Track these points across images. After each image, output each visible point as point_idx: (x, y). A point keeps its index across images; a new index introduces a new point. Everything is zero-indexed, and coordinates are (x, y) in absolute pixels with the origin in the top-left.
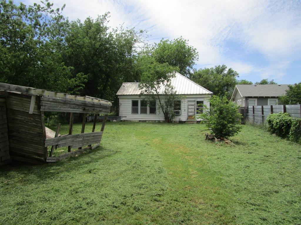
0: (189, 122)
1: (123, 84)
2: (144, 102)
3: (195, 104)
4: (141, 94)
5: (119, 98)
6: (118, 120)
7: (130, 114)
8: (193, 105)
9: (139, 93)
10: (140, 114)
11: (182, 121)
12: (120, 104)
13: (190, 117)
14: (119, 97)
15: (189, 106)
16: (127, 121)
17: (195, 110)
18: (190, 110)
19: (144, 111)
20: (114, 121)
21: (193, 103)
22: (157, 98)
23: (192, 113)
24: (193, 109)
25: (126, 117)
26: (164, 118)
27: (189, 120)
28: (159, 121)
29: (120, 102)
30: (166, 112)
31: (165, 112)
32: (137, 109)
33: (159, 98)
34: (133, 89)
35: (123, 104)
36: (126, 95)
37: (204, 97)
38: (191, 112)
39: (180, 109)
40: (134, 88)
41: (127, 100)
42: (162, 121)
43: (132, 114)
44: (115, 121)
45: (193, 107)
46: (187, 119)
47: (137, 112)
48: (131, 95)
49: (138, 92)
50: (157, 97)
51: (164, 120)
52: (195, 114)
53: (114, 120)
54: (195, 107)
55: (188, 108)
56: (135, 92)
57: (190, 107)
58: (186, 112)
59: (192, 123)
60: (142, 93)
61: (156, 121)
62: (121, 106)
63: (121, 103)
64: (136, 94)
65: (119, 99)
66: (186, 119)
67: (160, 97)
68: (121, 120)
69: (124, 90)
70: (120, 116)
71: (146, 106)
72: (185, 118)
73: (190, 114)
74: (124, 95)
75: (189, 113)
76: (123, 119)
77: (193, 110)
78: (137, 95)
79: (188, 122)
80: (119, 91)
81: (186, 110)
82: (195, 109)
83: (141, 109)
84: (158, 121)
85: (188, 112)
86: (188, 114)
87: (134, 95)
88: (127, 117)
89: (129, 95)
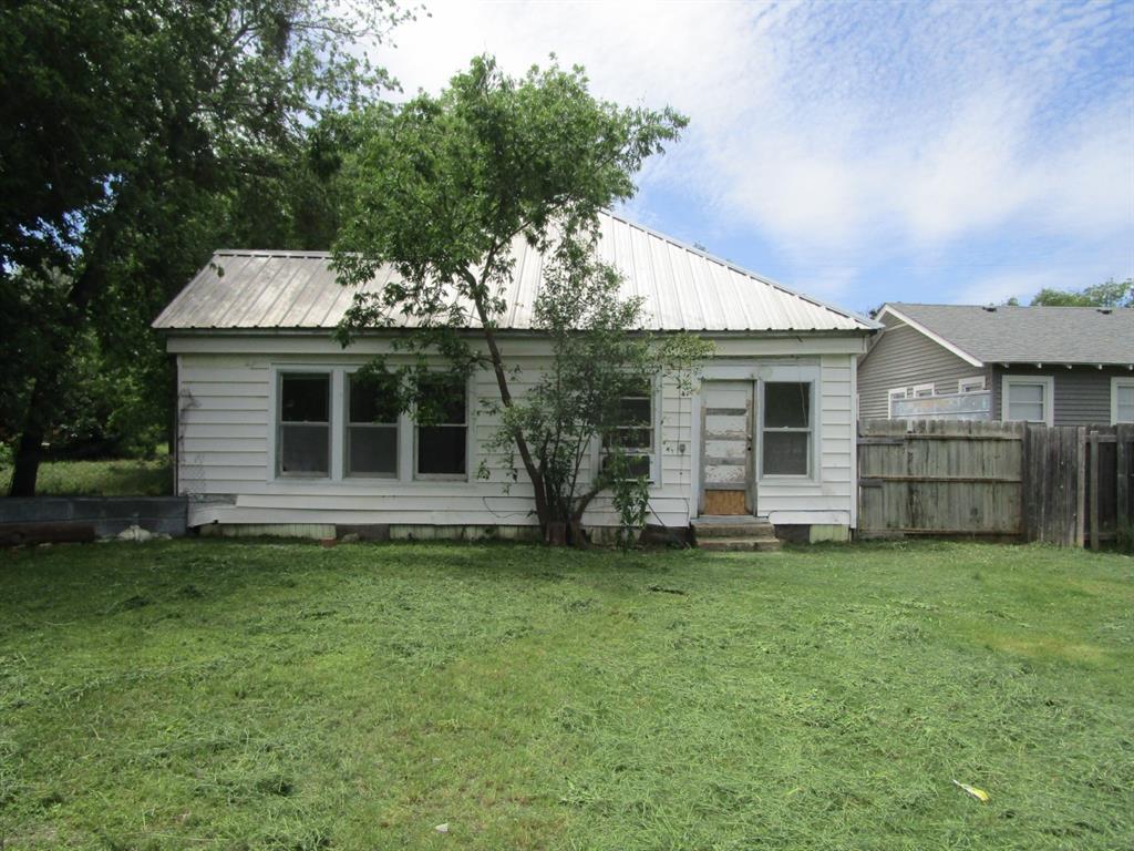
0: (729, 542)
1: (218, 260)
2: (384, 386)
3: (753, 403)
4: (359, 326)
5: (173, 358)
6: (169, 525)
7: (260, 475)
8: (741, 412)
9: (334, 319)
10: (346, 474)
11: (663, 529)
12: (181, 403)
13: (719, 497)
14: (173, 347)
15: (708, 418)
16: (243, 532)
17: (750, 449)
18: (716, 450)
19: (373, 457)
20: (127, 535)
21: (738, 399)
22: (480, 359)
23: (734, 468)
24: (737, 438)
25: (230, 498)
26: (533, 506)
27: (710, 521)
28: (490, 528)
29: (181, 387)
30: (544, 464)
31: (537, 463)
32: (324, 437)
33: (496, 359)
34: (289, 291)
35: (205, 404)
36: (236, 333)
37: (818, 356)
38: (725, 462)
39: (645, 439)
40: (295, 283)
41: (240, 372)
42: (509, 533)
43: (277, 474)
44: (136, 533)
45: (738, 424)
46: (700, 513)
47: (321, 466)
48: (277, 333)
49: (332, 309)
50: (485, 349)
51: (534, 521)
52: (751, 473)
53: (127, 525)
54: (751, 425)
55: (705, 436)
56: (301, 310)
57: (717, 424)
58: (691, 461)
59: (751, 542)
60: (358, 309)
61: (470, 533)
62: (192, 418)
63: (196, 390)
64: (310, 322)
65: (179, 362)
66: (693, 512)
67: (504, 348)
68: (194, 522)
69: (222, 295)
70: (186, 497)
71: (392, 416)
72: (680, 507)
73: (722, 475)
74: (215, 333)
75: (708, 469)
76: (204, 516)
77: (739, 449)
78: (318, 333)
79: (713, 533)
80: (175, 302)
81: (693, 449)
82: (751, 441)
83: (353, 437)
84: (480, 533)
85: (705, 461)
86: (702, 475)
87: (299, 333)
88: (241, 502)
89: (256, 333)
